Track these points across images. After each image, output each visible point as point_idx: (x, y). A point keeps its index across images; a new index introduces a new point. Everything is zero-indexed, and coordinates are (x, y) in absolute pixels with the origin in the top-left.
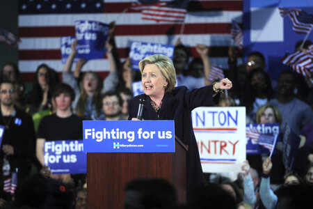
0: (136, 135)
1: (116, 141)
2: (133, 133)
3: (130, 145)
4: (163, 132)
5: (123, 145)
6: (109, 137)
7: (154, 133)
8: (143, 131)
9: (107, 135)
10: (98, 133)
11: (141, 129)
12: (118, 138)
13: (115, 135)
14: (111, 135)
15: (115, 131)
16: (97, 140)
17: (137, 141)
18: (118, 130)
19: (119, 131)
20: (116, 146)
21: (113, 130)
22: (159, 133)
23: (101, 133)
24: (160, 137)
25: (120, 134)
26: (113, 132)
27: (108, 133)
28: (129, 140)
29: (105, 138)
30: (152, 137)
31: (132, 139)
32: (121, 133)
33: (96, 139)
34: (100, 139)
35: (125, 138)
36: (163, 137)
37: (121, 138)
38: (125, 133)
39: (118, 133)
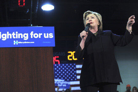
0: (29, 36)
1: (16, 40)
2: (27, 34)
3: (25, 42)
4: (47, 34)
5: (20, 42)
6: (11, 38)
7: (41, 34)
8: (34, 33)
9: (9, 36)
10: (3, 35)
11: (32, 32)
12: (17, 38)
13: (15, 36)
14: (12, 36)
15: (15, 33)
16: (3, 40)
17: (30, 39)
18: (17, 32)
19: (18, 34)
21: (14, 33)
22: (45, 34)
23: (5, 35)
24: (45, 37)
26: (14, 34)
27: (10, 35)
28: (24, 39)
29: (8, 38)
30: (40, 37)
31: (26, 38)
32: (19, 34)
34: (4, 39)
35: (22, 37)
36: (47, 37)
37: (19, 37)
38: (21, 34)
39: (17, 35)
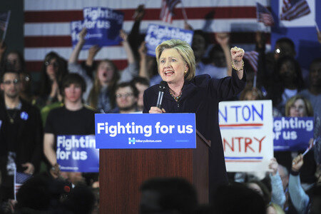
0: (154, 130)
1: (132, 136)
2: (150, 127)
3: (147, 141)
4: (184, 127)
5: (139, 141)
6: (124, 132)
7: (174, 127)
8: (161, 125)
9: (121, 129)
10: (112, 127)
11: (159, 123)
12: (133, 132)
13: (131, 130)
14: (126, 129)
15: (131, 125)
16: (111, 135)
17: (154, 136)
18: (133, 123)
19: (135, 125)
20: (132, 141)
21: (128, 124)
22: (179, 127)
23: (115, 127)
24: (180, 132)
25: (136, 129)
26: (128, 126)
27: (123, 127)
28: (146, 135)
29: (119, 132)
30: (171, 132)
31: (149, 133)
32: (137, 127)
33: (109, 133)
34: (113, 134)
35: (142, 132)
36: (183, 132)
37: (137, 132)
38: (141, 127)
39: (133, 127)
